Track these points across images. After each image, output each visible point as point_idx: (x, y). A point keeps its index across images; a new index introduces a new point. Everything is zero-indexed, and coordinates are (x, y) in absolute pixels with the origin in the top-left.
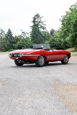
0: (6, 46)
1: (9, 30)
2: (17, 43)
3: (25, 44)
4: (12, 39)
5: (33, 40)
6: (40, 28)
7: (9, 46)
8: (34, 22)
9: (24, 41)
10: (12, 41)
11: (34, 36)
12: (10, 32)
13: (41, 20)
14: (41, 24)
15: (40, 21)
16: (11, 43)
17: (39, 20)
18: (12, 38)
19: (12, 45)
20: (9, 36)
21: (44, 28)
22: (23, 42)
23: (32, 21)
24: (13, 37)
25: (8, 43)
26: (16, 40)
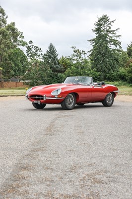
0: (46, 78)
1: (51, 47)
2: (65, 71)
3: (82, 73)
4: (55, 64)
5: (96, 66)
6: (109, 42)
7: (51, 76)
8: (98, 30)
9: (78, 68)
10: (57, 67)
11: (98, 58)
12: (52, 50)
13: (110, 28)
14: (110, 35)
15: (110, 30)
16: (55, 71)
17: (108, 28)
18: (57, 63)
19: (56, 75)
20: (50, 57)
21: (116, 43)
22: (77, 70)
23: (94, 29)
24: (58, 61)
25: (49, 71)
26: (64, 66)
